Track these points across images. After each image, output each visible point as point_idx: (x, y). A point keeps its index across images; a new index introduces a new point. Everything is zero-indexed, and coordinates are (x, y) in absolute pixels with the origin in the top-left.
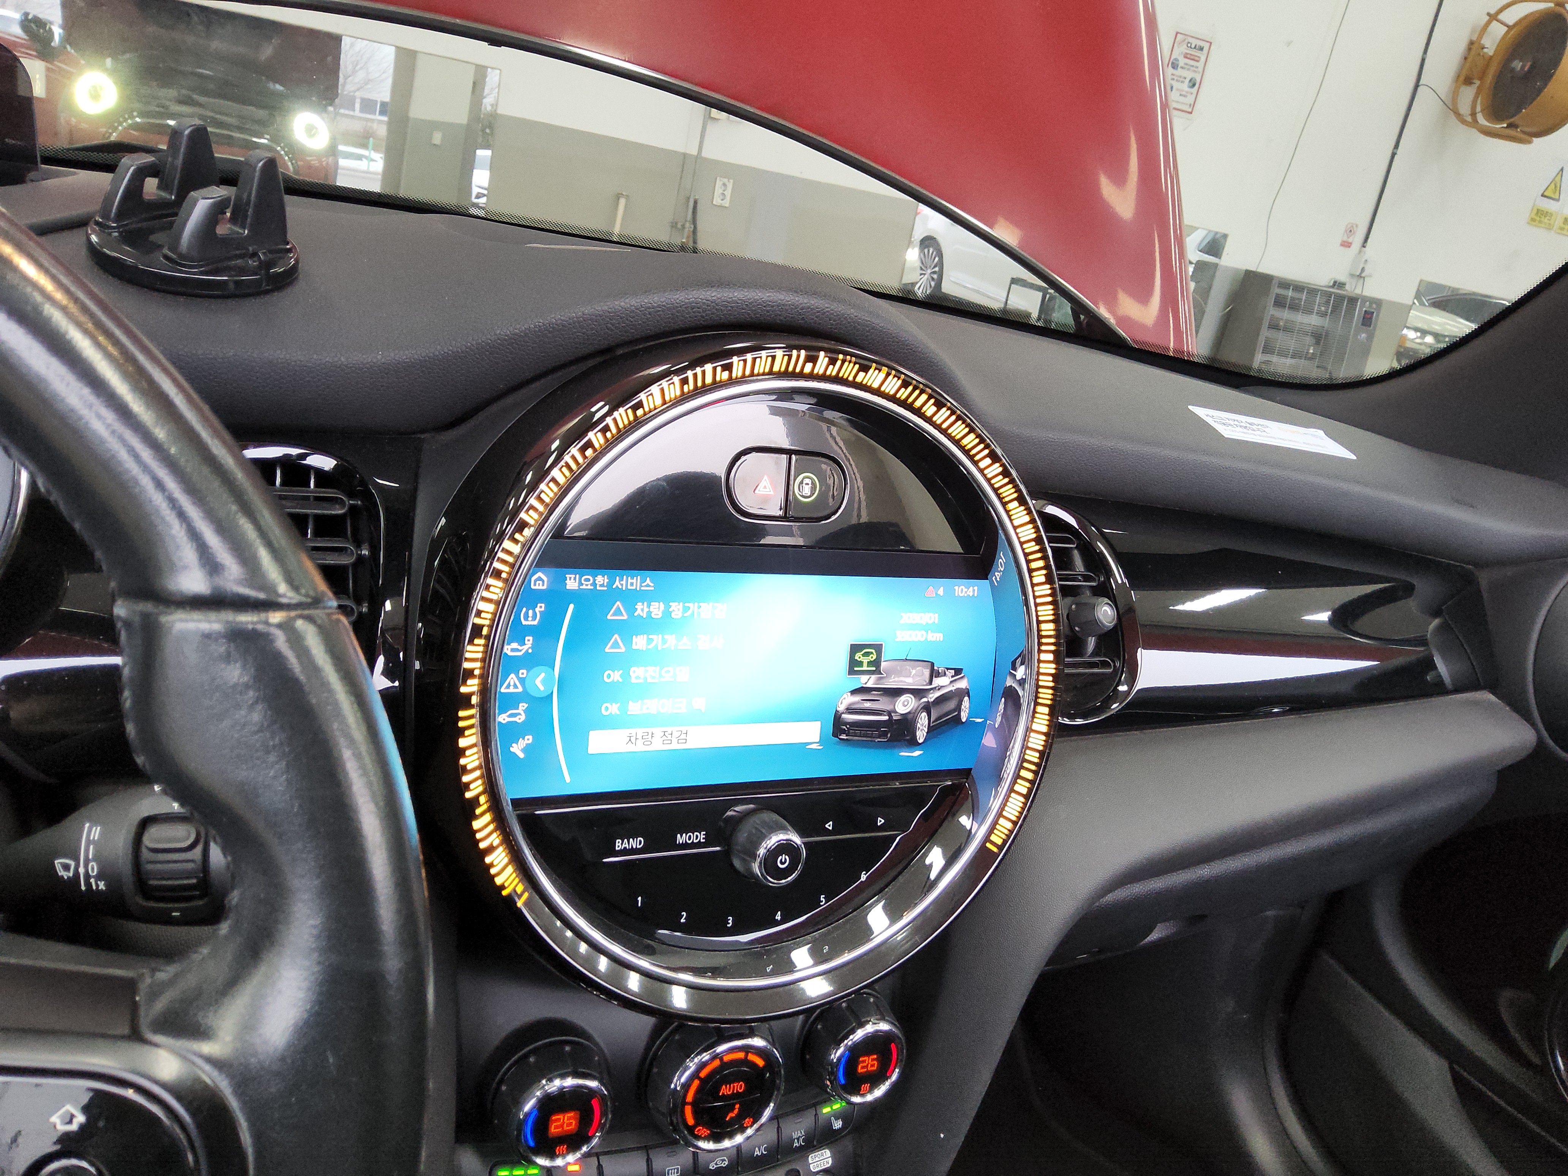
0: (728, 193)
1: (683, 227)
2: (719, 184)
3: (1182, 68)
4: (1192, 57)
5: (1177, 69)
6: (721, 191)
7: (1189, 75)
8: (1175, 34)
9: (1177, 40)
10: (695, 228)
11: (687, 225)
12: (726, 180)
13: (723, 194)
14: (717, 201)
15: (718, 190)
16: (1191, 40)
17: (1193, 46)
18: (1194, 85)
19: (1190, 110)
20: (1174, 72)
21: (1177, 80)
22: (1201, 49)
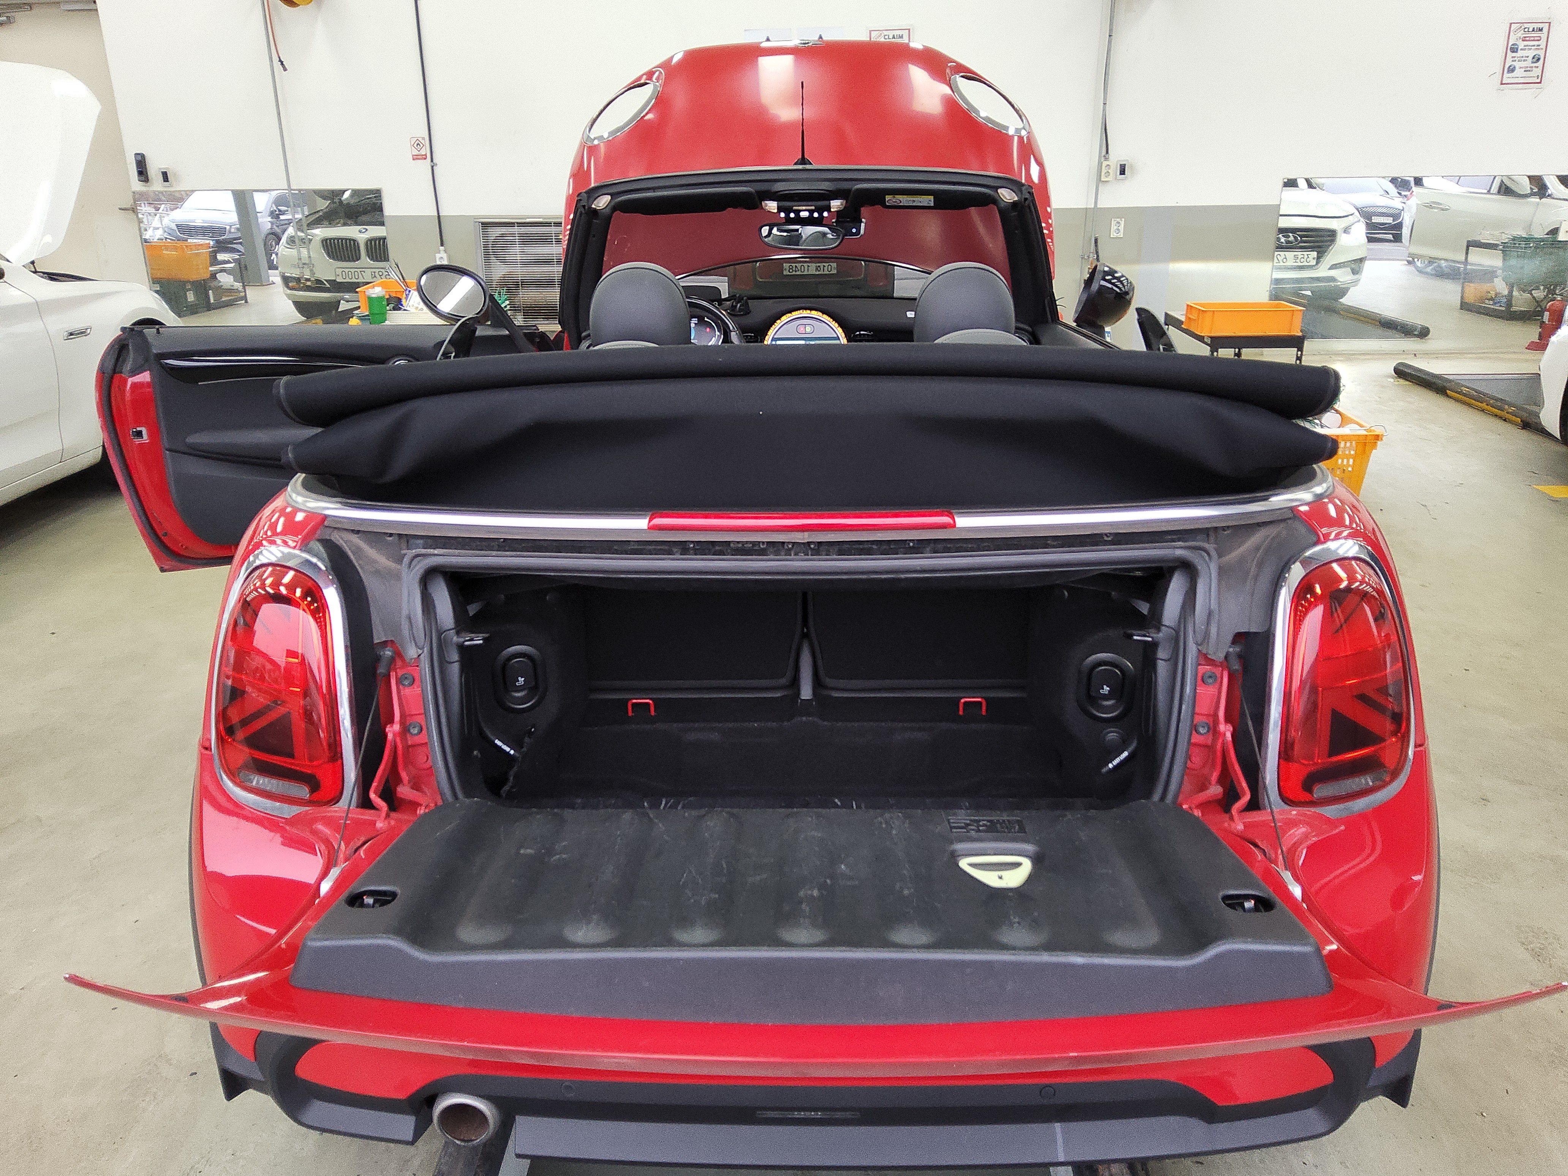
0: (1122, 228)
1: (1089, 257)
2: (1113, 223)
3: (1521, 49)
4: (1533, 39)
5: (1517, 52)
6: (1115, 228)
7: (1531, 54)
8: (1509, 25)
9: (1512, 29)
10: (1098, 256)
11: (1091, 255)
12: (1118, 220)
13: (1118, 230)
14: (1113, 235)
15: (1114, 227)
16: (1526, 25)
17: (1531, 30)
18: (1538, 59)
19: (1539, 81)
20: (1514, 54)
21: (1519, 61)
22: (1541, 30)
